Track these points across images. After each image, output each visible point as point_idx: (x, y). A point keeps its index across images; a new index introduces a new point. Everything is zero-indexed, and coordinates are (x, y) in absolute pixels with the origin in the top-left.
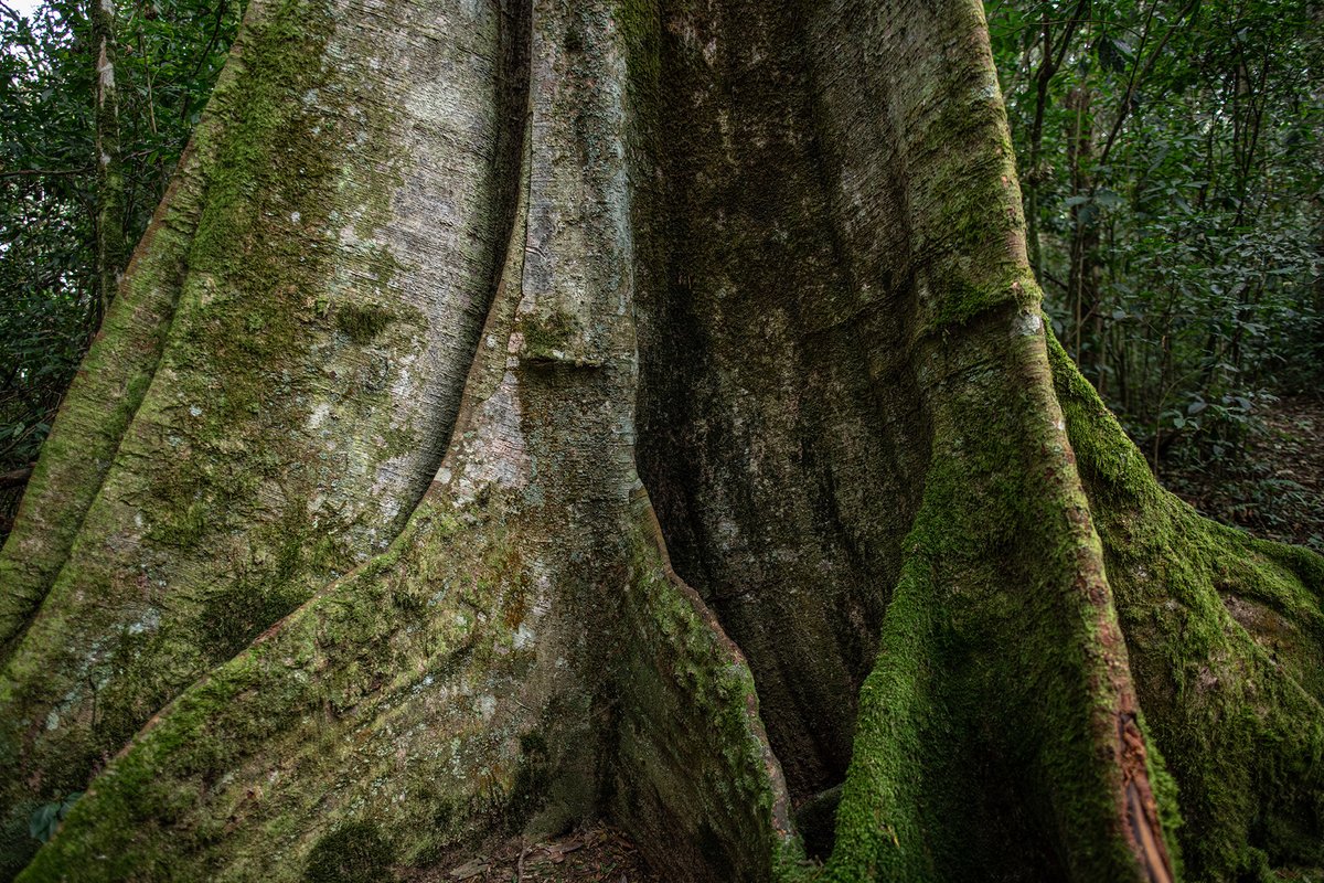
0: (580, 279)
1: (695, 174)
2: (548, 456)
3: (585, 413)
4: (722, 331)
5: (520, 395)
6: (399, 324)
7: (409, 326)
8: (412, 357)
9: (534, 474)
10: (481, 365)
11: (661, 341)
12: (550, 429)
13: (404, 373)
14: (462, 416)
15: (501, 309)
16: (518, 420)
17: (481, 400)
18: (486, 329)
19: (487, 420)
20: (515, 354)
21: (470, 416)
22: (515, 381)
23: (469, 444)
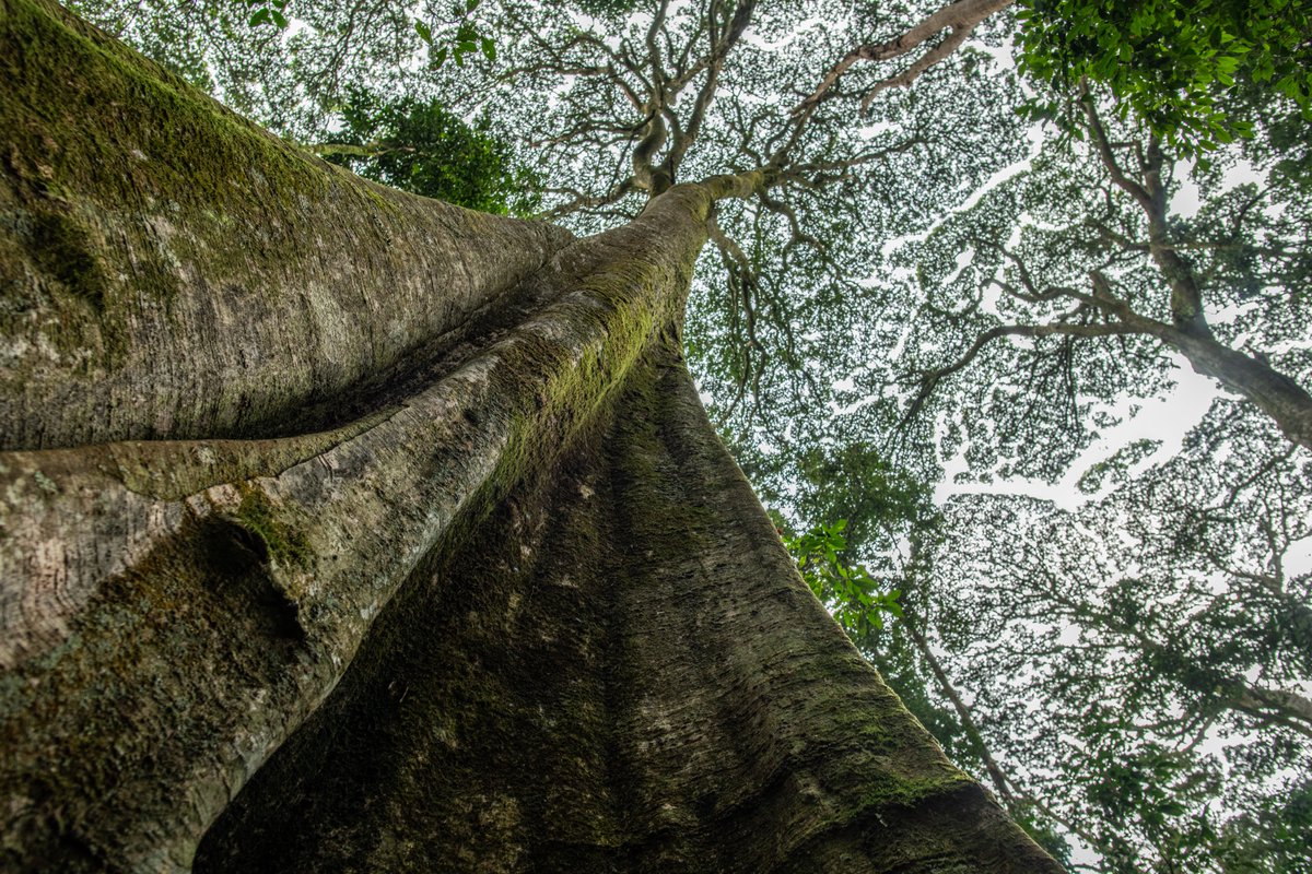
0: (349, 537)
1: (470, 609)
2: (98, 666)
3: (217, 671)
4: (417, 779)
5: (160, 547)
6: (95, 321)
7: (99, 339)
8: (54, 356)
9: (45, 664)
10: (167, 455)
11: (316, 731)
12: (148, 633)
13: (20, 348)
14: (68, 457)
15: (250, 454)
16: (117, 569)
17: (118, 477)
18: (215, 443)
19: (90, 505)
20: (213, 504)
21: (80, 471)
22: (176, 526)
23: (26, 491)
